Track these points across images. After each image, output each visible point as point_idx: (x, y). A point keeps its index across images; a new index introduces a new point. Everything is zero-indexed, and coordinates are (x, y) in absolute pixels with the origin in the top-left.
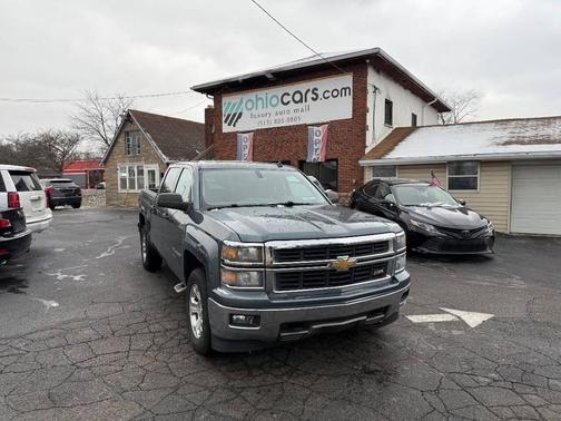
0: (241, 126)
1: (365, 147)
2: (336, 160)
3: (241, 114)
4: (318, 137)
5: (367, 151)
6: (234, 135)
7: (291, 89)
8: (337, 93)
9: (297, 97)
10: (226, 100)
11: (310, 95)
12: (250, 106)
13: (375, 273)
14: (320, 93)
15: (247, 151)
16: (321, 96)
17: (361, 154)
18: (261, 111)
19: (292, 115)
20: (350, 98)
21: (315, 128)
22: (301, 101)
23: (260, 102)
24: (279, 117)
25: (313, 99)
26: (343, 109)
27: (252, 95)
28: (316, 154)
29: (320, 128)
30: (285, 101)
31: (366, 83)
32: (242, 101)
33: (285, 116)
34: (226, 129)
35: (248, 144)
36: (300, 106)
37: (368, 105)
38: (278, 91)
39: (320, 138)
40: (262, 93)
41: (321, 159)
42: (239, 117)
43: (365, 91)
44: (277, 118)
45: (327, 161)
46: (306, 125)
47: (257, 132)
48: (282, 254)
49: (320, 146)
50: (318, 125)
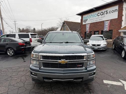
0: (87, 22)
1: (122, 26)
2: (112, 30)
3: (87, 19)
4: (107, 24)
5: (122, 27)
6: (85, 25)
7: (100, 12)
8: (114, 11)
9: (102, 14)
10: (84, 16)
11: (105, 13)
12: (89, 17)
13: (78, 66)
14: (108, 12)
15: (88, 29)
16: (108, 13)
17: (120, 28)
18: (92, 18)
19: (100, 18)
20: (117, 12)
21: (106, 22)
22: (103, 15)
23: (92, 16)
24: (97, 19)
25: (106, 14)
26: (115, 16)
27: (90, 15)
28: (106, 29)
29: (108, 22)
30: (98, 15)
31: (122, 7)
32: (87, 16)
33: (98, 19)
34: (84, 23)
35: (88, 27)
36: (102, 16)
37: (123, 14)
38: (97, 13)
39: (108, 24)
40: (92, 14)
41: (108, 30)
42: (87, 20)
43: (122, 10)
44: (96, 20)
45: (109, 30)
46: (104, 21)
47: (91, 24)
48: (44, 57)
49: (107, 26)
50: (107, 21)
